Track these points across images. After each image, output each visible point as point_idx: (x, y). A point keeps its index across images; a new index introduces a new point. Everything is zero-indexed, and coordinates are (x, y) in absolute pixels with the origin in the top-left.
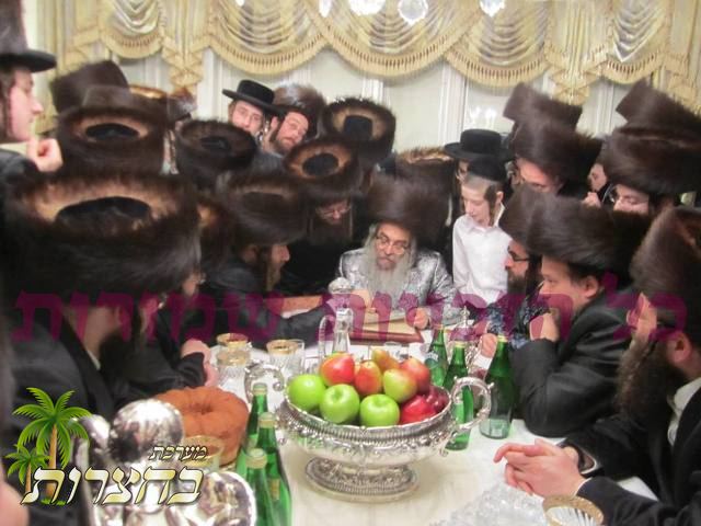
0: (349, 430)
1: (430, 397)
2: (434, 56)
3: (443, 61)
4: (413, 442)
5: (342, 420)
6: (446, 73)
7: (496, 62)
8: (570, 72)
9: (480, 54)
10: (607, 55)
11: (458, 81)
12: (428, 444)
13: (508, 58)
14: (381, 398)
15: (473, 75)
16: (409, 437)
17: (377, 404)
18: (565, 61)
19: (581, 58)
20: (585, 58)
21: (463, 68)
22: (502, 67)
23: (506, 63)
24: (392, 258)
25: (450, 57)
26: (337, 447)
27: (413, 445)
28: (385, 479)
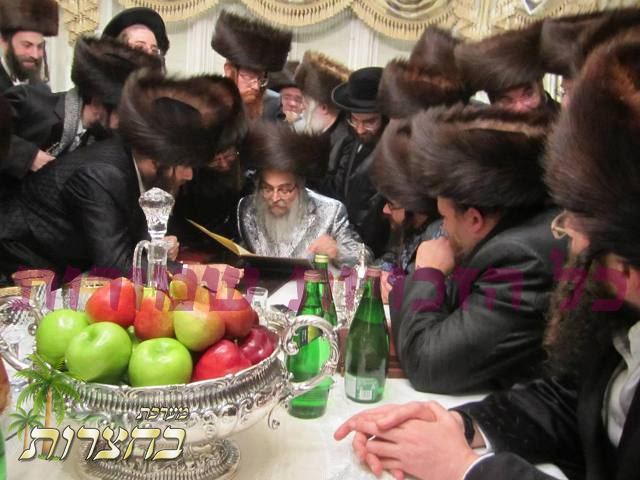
0: (107, 392)
1: (252, 344)
2: (339, 7)
3: (350, 15)
4: (207, 410)
5: (94, 374)
6: (353, 27)
7: (402, 14)
8: (479, 25)
9: (387, 6)
10: (516, 8)
11: (366, 35)
12: (232, 412)
13: (417, 10)
14: (166, 342)
15: (380, 28)
16: (200, 401)
17: (156, 352)
18: (473, 15)
19: (489, 12)
20: (493, 12)
21: (370, 20)
22: (411, 19)
23: (414, 15)
24: (281, 204)
25: (357, 8)
26: (90, 415)
27: (207, 414)
28: (183, 463)
